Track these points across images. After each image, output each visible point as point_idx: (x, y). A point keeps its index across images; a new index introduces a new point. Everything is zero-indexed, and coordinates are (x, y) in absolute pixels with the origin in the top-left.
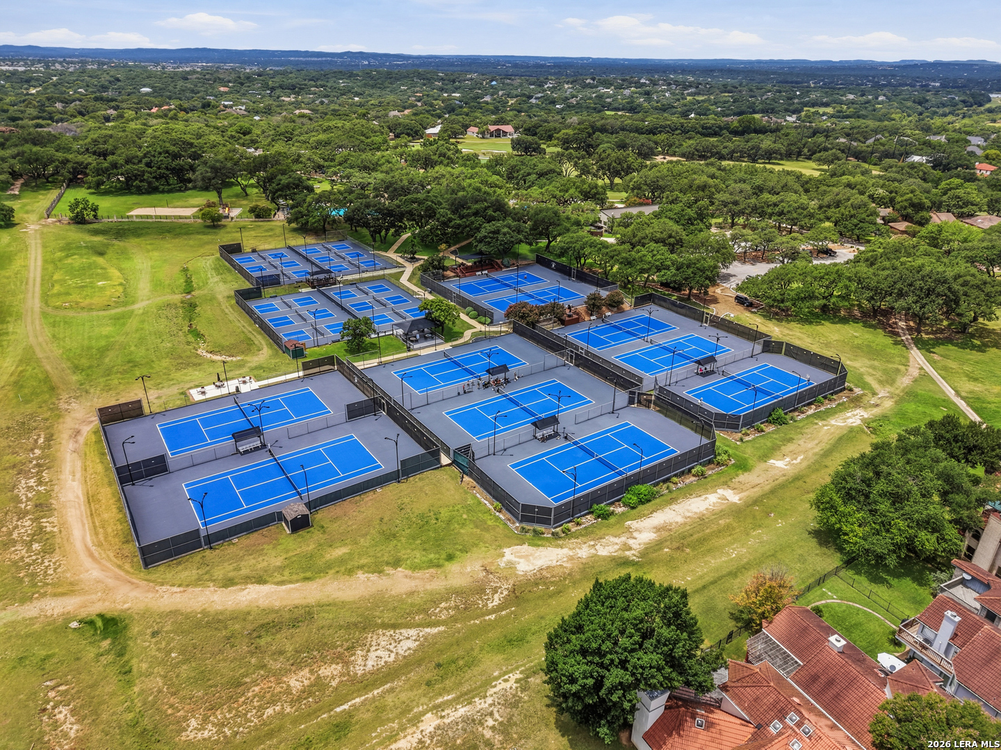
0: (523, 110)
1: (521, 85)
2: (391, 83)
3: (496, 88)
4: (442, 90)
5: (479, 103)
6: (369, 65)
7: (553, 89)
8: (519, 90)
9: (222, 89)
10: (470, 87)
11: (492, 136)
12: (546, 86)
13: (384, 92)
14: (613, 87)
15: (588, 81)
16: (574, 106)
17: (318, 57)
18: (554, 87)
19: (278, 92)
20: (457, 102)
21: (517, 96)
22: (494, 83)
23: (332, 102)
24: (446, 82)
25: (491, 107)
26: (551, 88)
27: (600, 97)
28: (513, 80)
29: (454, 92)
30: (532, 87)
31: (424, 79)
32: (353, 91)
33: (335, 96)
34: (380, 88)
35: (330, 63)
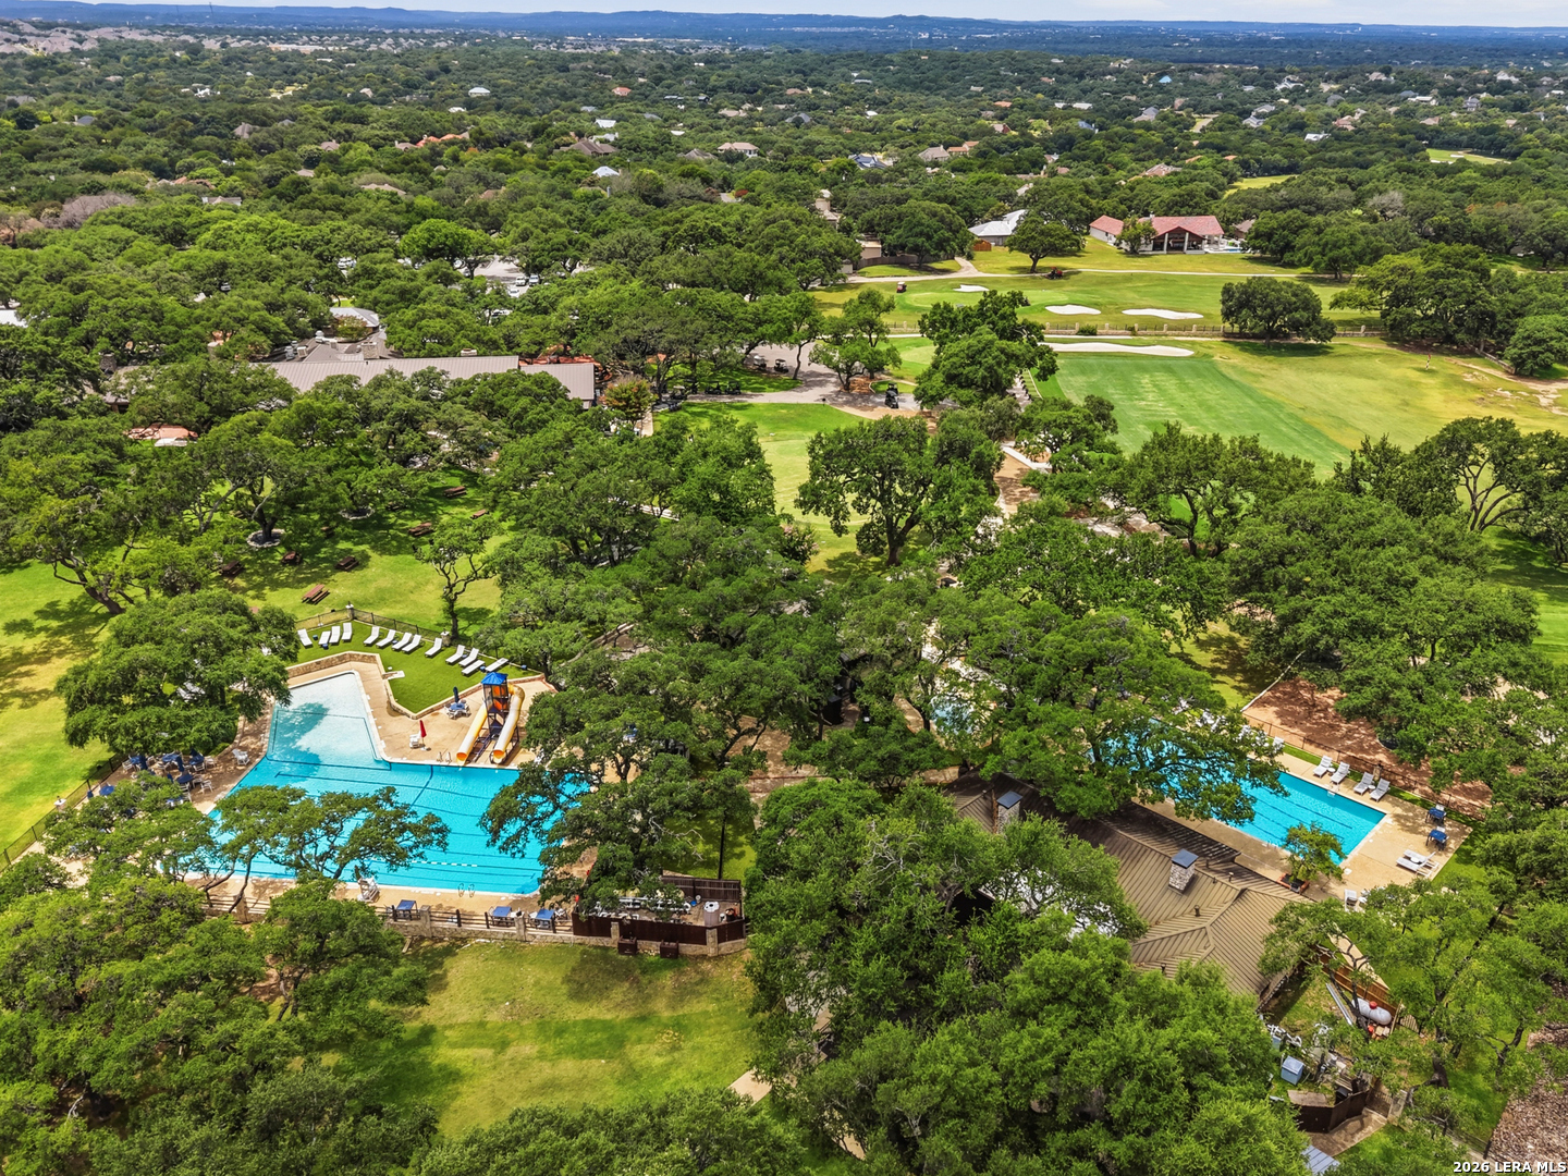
0: (1230, 146)
1: (1224, 85)
2: (953, 79)
3: (1168, 92)
4: (1054, 94)
5: (1130, 126)
6: (930, 40)
7: (1295, 95)
8: (1220, 97)
9: (618, 91)
10: (1115, 88)
11: (1158, 246)
12: (1279, 88)
13: (933, 98)
14: (1435, 91)
15: (1374, 76)
16: (1348, 138)
17: (843, 26)
18: (1296, 89)
19: (720, 97)
20: (1082, 124)
21: (1213, 110)
22: (1166, 80)
23: (818, 120)
24: (1065, 77)
25: (1157, 138)
26: (1291, 92)
27: (1407, 113)
28: (1207, 73)
29: (1079, 99)
30: (1248, 89)
31: (1020, 71)
32: (870, 95)
33: (830, 107)
34: (928, 89)
35: (858, 36)
